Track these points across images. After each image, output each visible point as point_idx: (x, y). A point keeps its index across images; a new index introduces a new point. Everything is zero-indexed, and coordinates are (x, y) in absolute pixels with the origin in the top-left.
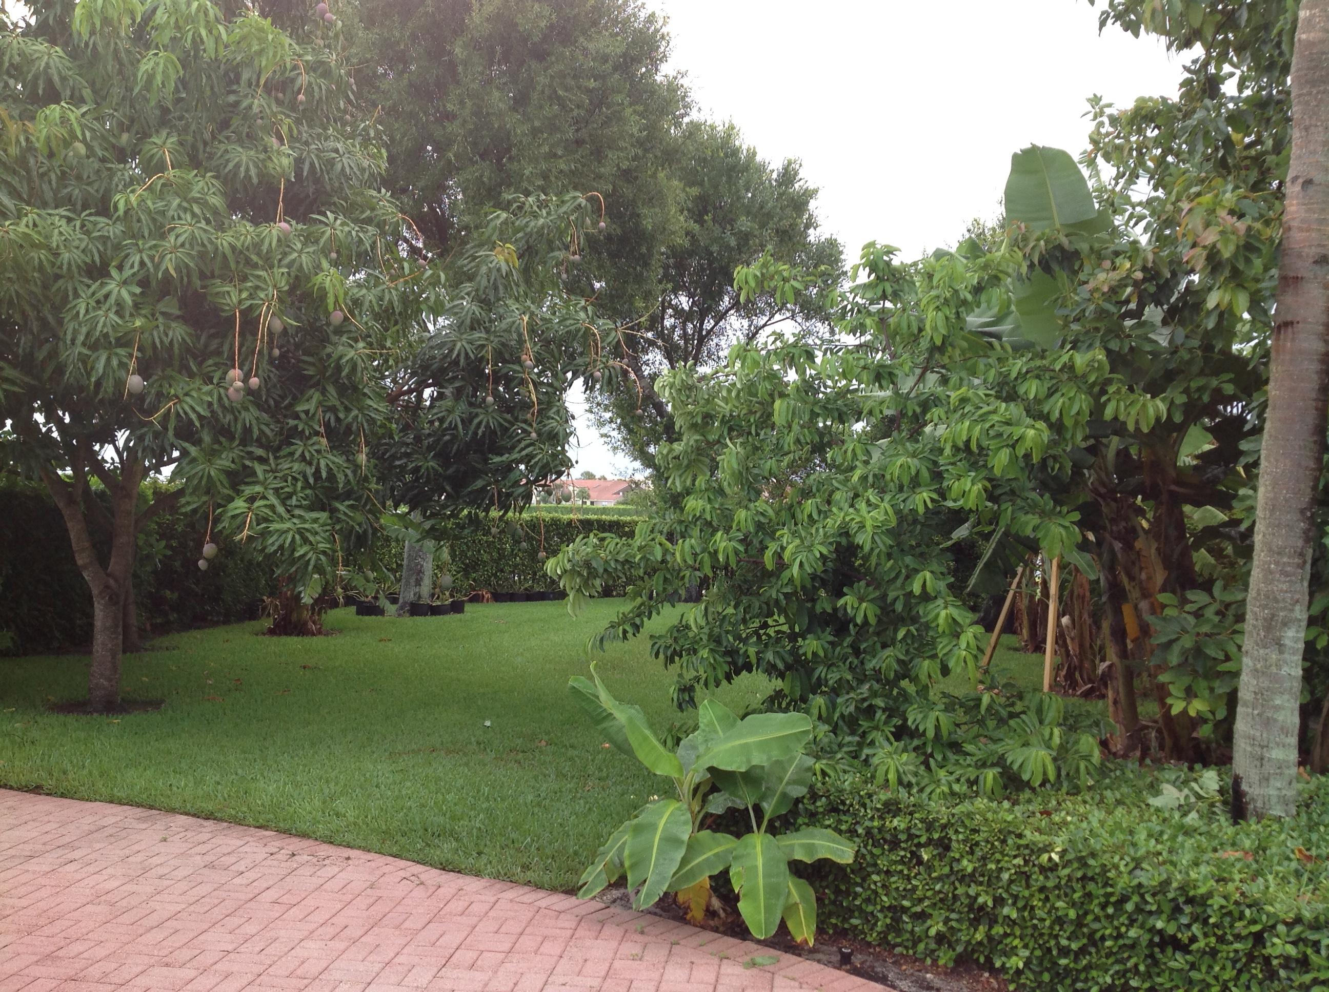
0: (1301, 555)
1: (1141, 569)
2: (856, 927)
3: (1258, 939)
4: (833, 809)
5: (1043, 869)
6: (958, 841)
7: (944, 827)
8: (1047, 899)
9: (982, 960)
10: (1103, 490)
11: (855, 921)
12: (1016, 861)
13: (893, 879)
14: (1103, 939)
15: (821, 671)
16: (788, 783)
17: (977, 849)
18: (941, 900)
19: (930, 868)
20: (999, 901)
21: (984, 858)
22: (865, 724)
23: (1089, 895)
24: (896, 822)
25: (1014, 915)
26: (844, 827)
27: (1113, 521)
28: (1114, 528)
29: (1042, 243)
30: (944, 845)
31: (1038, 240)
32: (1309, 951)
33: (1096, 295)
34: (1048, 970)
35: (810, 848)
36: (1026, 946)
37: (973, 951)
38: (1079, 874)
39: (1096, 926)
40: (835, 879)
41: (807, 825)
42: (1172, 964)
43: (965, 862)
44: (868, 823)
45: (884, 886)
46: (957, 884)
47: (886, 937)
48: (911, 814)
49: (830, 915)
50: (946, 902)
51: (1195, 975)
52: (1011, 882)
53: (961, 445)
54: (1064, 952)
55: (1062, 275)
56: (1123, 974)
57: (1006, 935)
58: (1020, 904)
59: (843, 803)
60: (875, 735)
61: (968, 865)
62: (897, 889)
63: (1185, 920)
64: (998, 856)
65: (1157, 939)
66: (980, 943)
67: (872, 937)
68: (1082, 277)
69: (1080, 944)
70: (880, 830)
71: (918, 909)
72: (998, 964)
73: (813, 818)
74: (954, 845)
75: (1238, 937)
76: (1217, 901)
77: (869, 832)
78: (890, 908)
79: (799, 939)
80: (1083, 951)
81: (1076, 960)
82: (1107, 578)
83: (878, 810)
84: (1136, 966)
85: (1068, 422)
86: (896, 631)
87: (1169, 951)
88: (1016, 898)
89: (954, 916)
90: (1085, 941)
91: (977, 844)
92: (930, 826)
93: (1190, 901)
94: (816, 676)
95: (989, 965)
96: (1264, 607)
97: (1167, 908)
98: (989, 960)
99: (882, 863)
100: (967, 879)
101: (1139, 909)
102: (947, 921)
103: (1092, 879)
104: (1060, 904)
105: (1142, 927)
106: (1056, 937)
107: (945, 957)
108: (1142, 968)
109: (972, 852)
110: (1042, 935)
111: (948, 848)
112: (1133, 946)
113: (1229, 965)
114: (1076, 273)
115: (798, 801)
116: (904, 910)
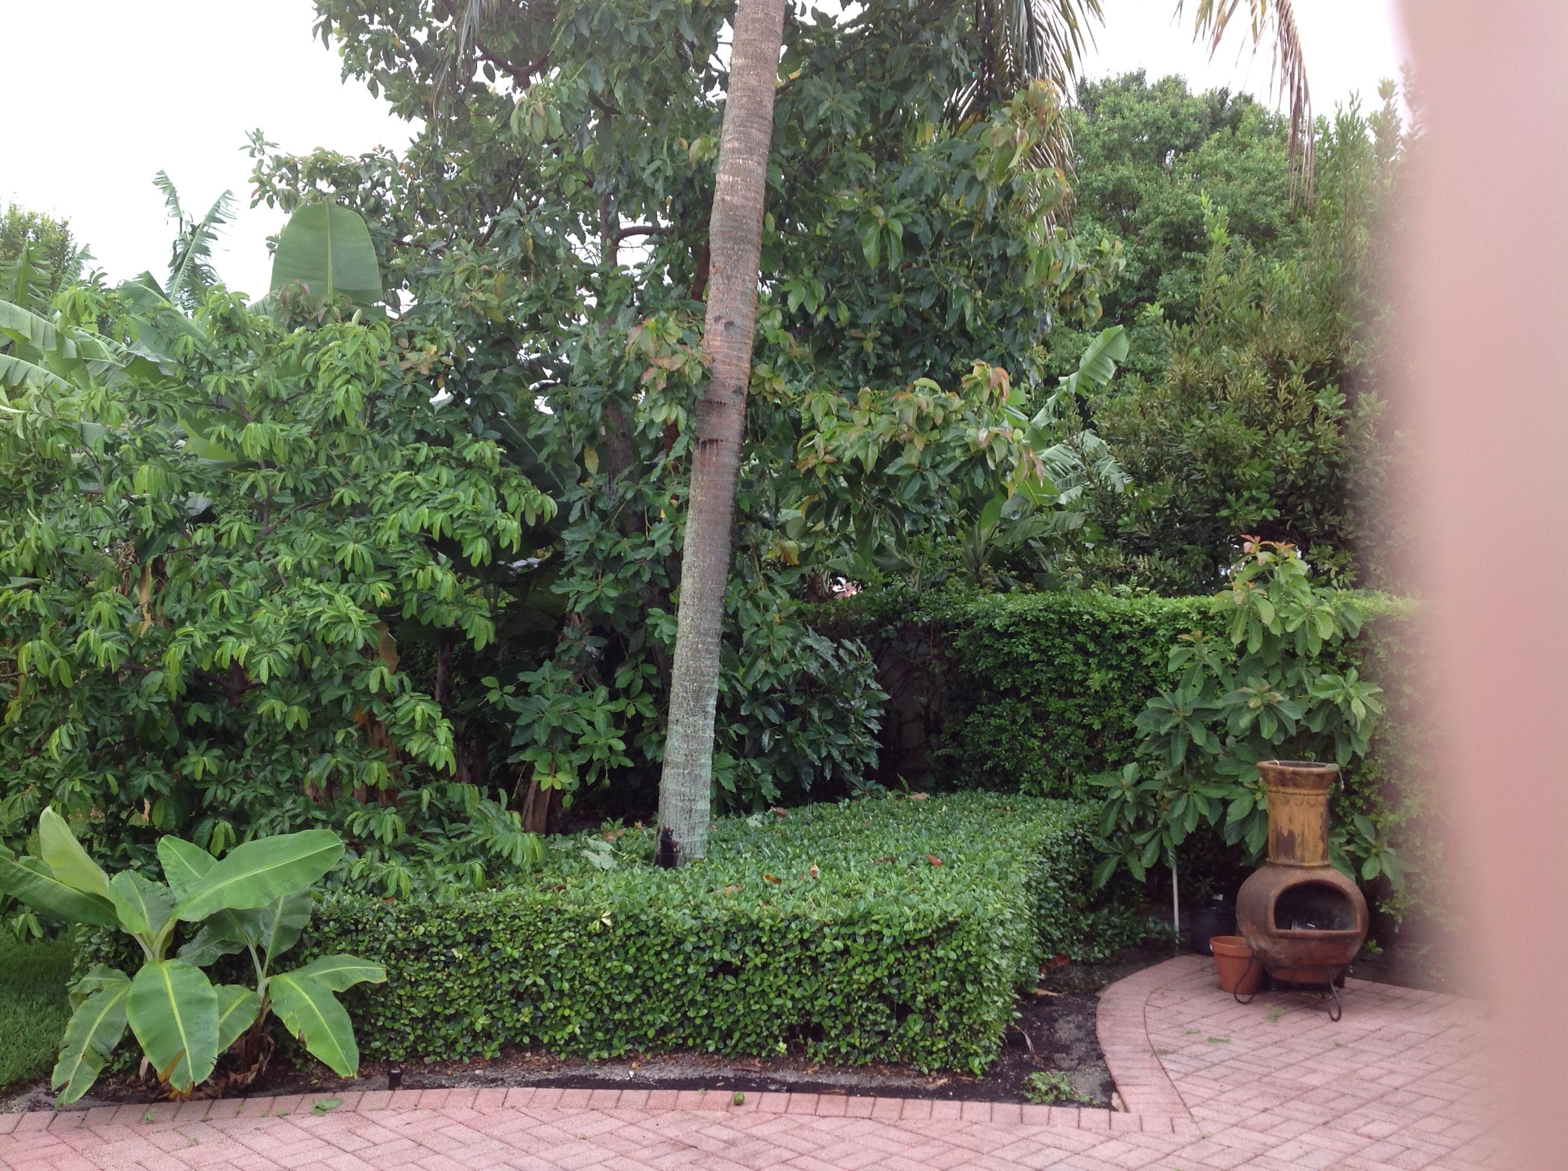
4: (344, 932)
5: (593, 936)
6: (498, 931)
7: (482, 921)
8: (598, 963)
9: (528, 1041)
12: (563, 935)
13: (421, 988)
16: (283, 915)
17: (519, 934)
18: (480, 995)
19: (464, 966)
20: (549, 978)
21: (528, 943)
23: (643, 949)
24: (423, 929)
26: (362, 948)
30: (481, 938)
34: (600, 1028)
35: (338, 976)
36: (577, 1013)
37: (519, 1036)
38: (631, 931)
42: (725, 987)
45: (411, 998)
46: (497, 974)
48: (440, 916)
50: (486, 995)
52: (560, 955)
54: (617, 1007)
57: (556, 1008)
58: (570, 976)
59: (357, 922)
61: (510, 951)
62: (427, 997)
63: (737, 946)
64: (543, 935)
65: (712, 970)
66: (525, 1025)
69: (633, 996)
71: (451, 1011)
72: (545, 1040)
73: (323, 945)
75: (788, 948)
76: (766, 923)
77: (391, 948)
78: (420, 1019)
80: (636, 1001)
81: (631, 1011)
83: (401, 920)
87: (723, 976)
88: (565, 970)
89: (493, 1007)
90: (638, 991)
91: (518, 929)
92: (465, 923)
95: (536, 1045)
98: (536, 1040)
99: (409, 975)
100: (510, 964)
102: (487, 1012)
103: (645, 933)
104: (611, 963)
105: (697, 963)
106: (609, 995)
107: (490, 1051)
109: (514, 938)
110: (592, 998)
111: (485, 941)
112: (690, 982)
115: (302, 931)
116: (437, 1016)
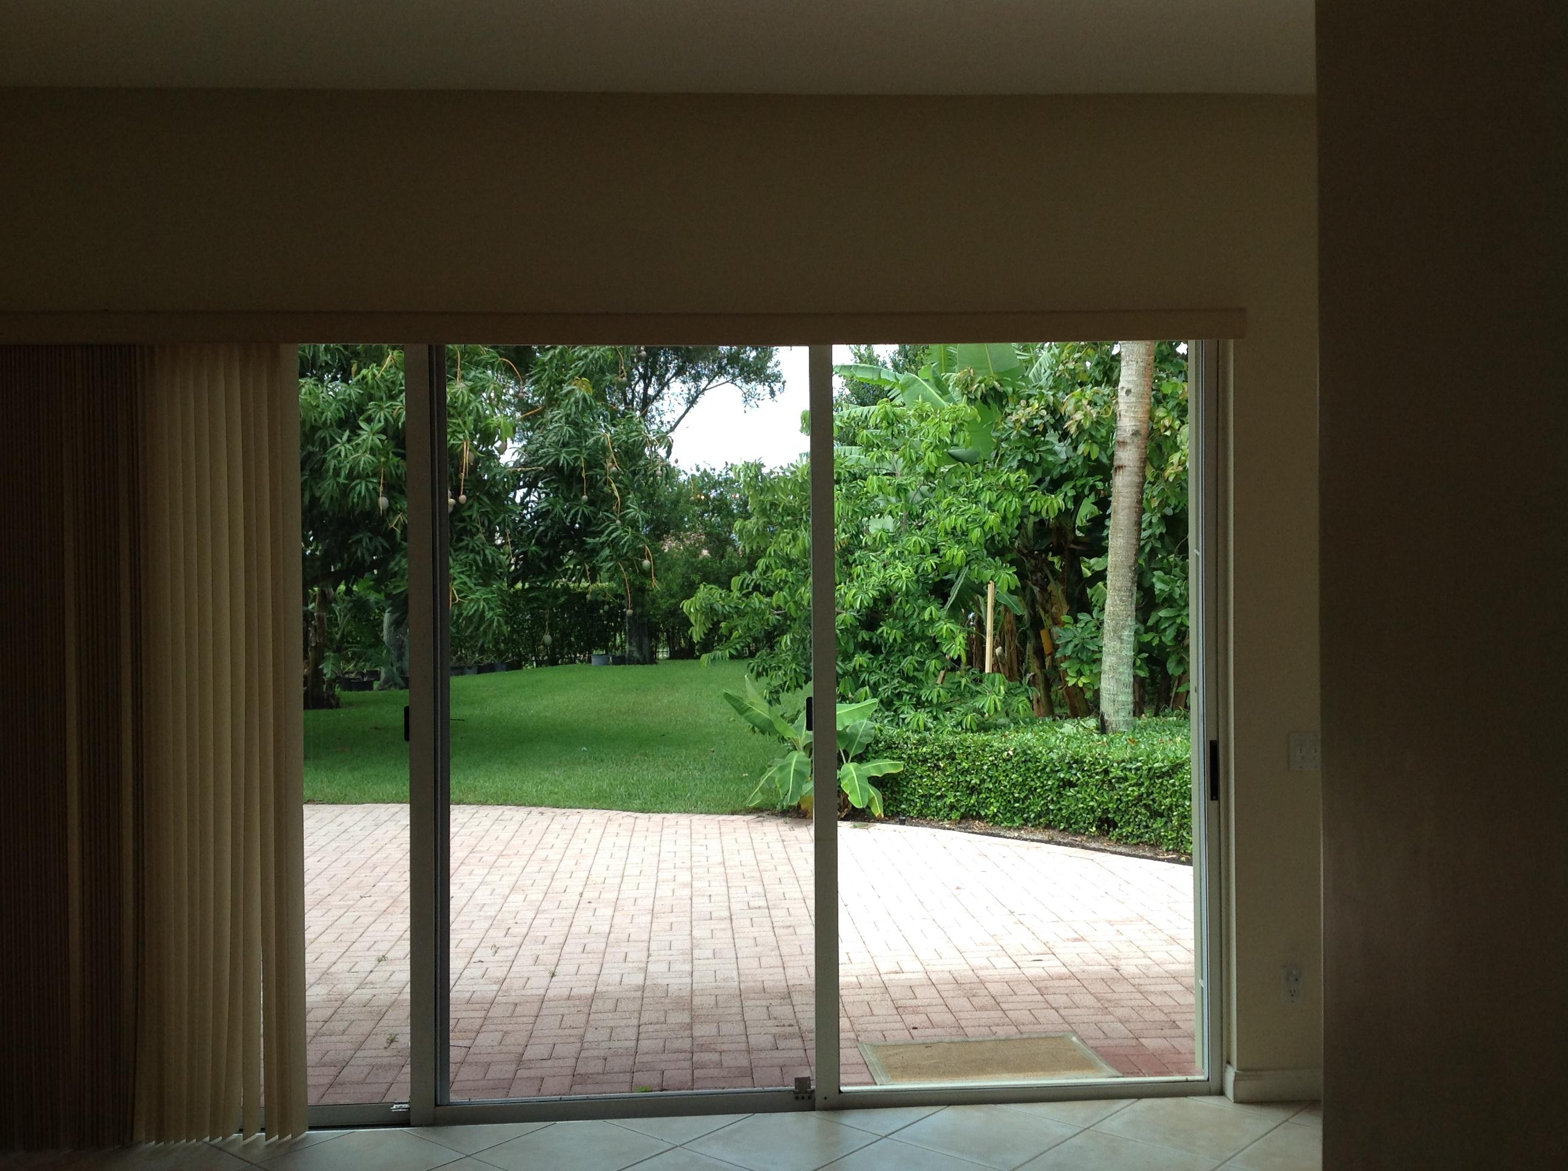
0: (1130, 590)
1: (1052, 605)
2: (904, 809)
3: (1106, 772)
4: (889, 748)
5: (1004, 760)
6: (959, 754)
7: (952, 747)
8: (1007, 775)
9: (974, 814)
10: (1026, 551)
11: (903, 806)
12: (991, 759)
13: (924, 780)
14: (1036, 789)
15: (864, 676)
16: (862, 737)
17: (970, 757)
18: (952, 787)
19: (944, 770)
20: (983, 781)
21: (974, 761)
22: (897, 703)
23: (1028, 769)
24: (924, 750)
25: (991, 786)
26: (895, 756)
27: (1033, 573)
28: (1034, 578)
29: (983, 385)
30: (952, 757)
31: (980, 382)
32: (1128, 773)
33: (1018, 425)
34: (1009, 811)
35: (878, 768)
36: (998, 801)
37: (970, 810)
38: (1023, 759)
39: (1032, 783)
40: (892, 785)
41: (875, 758)
42: (1069, 794)
43: (964, 764)
44: (909, 752)
45: (919, 785)
46: (960, 776)
47: (921, 812)
48: (933, 743)
49: (890, 805)
50: (954, 787)
51: (1079, 796)
52: (989, 769)
53: (949, 530)
54: (1017, 800)
55: (995, 407)
56: (1046, 804)
57: (987, 798)
58: (993, 781)
59: (894, 743)
60: (905, 708)
61: (965, 765)
62: (927, 785)
63: (1074, 772)
64: (981, 758)
65: (1061, 784)
66: (973, 805)
67: (914, 813)
68: (1008, 410)
69: (1024, 794)
70: (916, 755)
72: (983, 814)
73: (878, 753)
74: (957, 756)
75: (1097, 774)
76: (1088, 759)
77: (910, 757)
78: (922, 796)
79: (877, 815)
80: (1026, 797)
81: (1023, 803)
82: (1030, 614)
83: (914, 744)
84: (1052, 799)
85: (1010, 516)
86: (914, 646)
87: (1067, 788)
88: (991, 777)
89: (958, 794)
90: (1027, 792)
91: (970, 754)
92: (943, 748)
93: (1076, 762)
94: (862, 679)
95: (978, 815)
96: (1113, 619)
97: (1065, 768)
98: (978, 813)
99: (918, 772)
100: (965, 772)
101: (1052, 771)
102: (955, 796)
103: (1029, 761)
104: (1014, 776)
105: (1054, 779)
106: (1013, 794)
107: (955, 815)
108: (1055, 799)
109: (967, 758)
110: (1005, 794)
111: (954, 759)
112: (1050, 790)
113: (1094, 787)
114: (1004, 407)
115: (869, 745)
116: (931, 795)
